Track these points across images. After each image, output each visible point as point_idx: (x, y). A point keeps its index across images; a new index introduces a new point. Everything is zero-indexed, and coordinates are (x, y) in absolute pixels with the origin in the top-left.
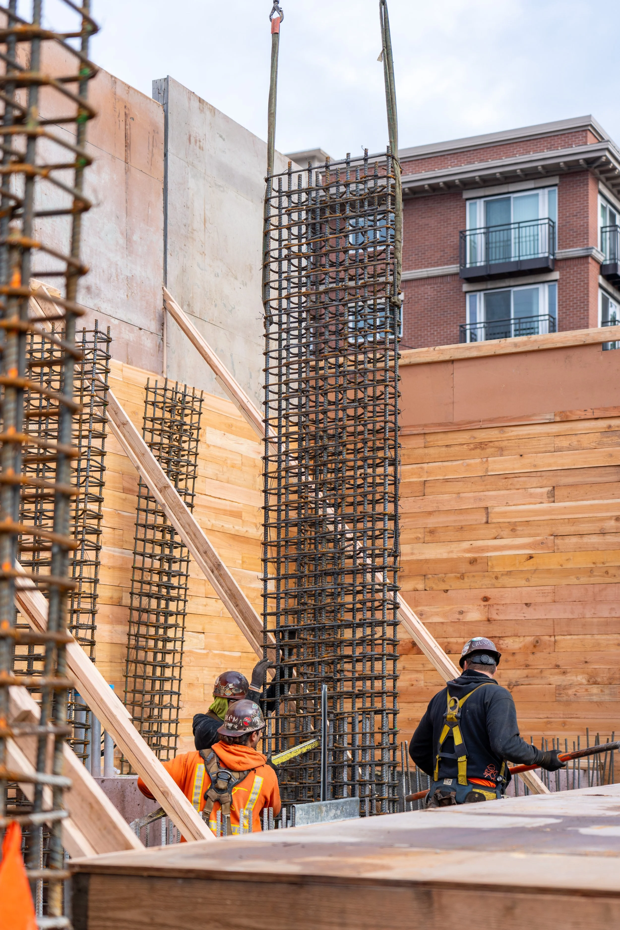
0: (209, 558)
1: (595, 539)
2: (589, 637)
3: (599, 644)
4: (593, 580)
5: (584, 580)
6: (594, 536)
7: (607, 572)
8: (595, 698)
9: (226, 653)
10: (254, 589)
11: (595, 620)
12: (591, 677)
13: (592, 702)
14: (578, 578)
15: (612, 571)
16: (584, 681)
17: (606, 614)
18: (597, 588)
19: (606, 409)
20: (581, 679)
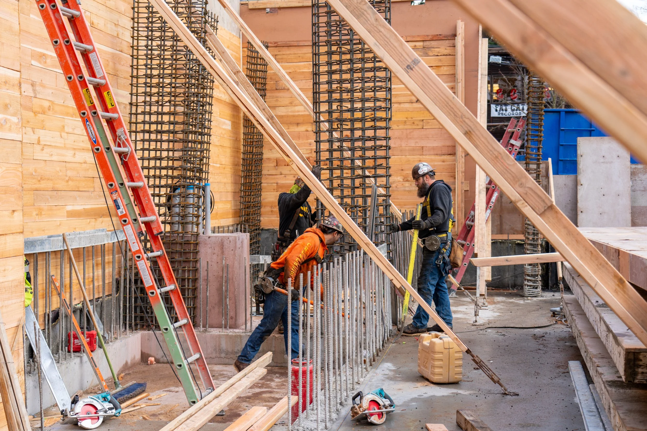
0: (266, 113)
1: (407, 105)
2: (404, 157)
3: (409, 161)
4: (406, 127)
5: (401, 127)
6: (407, 104)
7: (414, 123)
8: (407, 189)
9: (215, 165)
10: (225, 129)
11: (407, 148)
12: (405, 178)
13: (405, 191)
14: (398, 126)
15: (416, 123)
16: (401, 180)
17: (413, 145)
18: (408, 131)
19: (413, 37)
20: (400, 179)
